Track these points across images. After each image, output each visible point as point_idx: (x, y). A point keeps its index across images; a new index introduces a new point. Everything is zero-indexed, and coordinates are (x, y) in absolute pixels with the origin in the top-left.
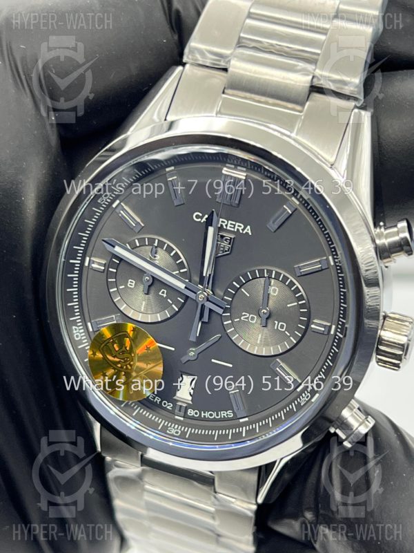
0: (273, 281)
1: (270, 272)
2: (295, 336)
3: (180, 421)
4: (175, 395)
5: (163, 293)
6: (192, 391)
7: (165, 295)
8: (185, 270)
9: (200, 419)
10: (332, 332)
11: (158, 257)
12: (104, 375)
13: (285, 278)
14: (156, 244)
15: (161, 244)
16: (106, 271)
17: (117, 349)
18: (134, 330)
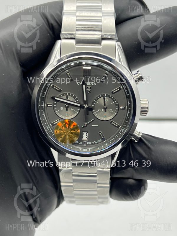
0: (105, 97)
1: (104, 95)
2: (116, 112)
3: (85, 147)
4: (82, 139)
5: (72, 109)
6: (87, 137)
7: (73, 109)
8: (78, 100)
9: (91, 144)
10: (126, 108)
11: (68, 98)
12: (61, 138)
13: (109, 96)
14: (67, 94)
15: (69, 94)
16: (53, 107)
17: (64, 128)
18: (68, 121)
